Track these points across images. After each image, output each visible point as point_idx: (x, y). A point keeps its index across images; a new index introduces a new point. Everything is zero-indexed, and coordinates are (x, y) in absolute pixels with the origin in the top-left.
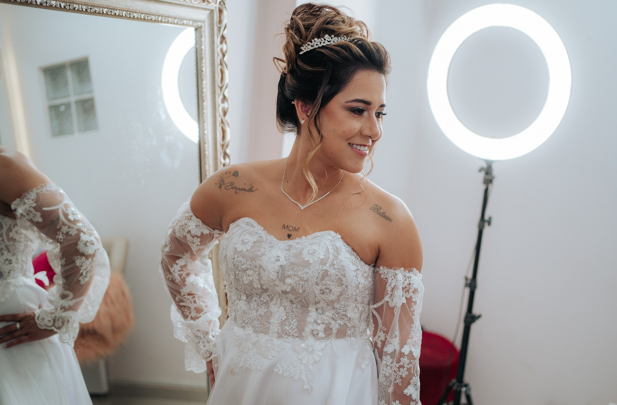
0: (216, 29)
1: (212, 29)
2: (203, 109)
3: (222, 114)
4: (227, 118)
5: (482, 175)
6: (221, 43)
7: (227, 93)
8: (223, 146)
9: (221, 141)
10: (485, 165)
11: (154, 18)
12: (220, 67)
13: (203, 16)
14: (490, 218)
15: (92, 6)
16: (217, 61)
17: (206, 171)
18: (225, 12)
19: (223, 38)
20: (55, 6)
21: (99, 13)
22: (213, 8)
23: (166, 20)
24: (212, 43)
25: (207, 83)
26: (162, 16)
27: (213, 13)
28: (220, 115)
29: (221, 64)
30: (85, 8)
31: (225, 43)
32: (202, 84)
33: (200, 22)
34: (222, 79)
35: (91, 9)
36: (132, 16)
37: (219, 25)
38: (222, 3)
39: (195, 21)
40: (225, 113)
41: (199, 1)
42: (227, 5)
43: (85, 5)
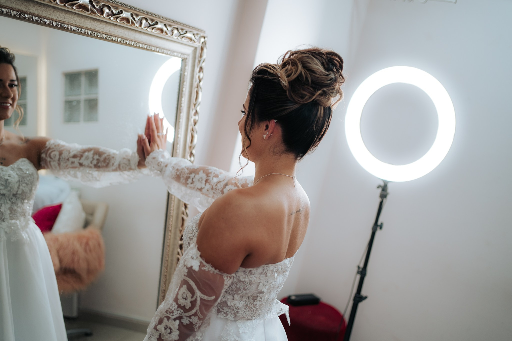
0: (197, 61)
1: (194, 62)
2: (180, 119)
3: (193, 123)
4: (197, 127)
5: (380, 191)
6: (200, 72)
7: (199, 109)
8: (190, 147)
9: (190, 144)
10: (382, 184)
11: (153, 49)
12: (196, 89)
13: (189, 51)
14: (382, 224)
15: (110, 35)
16: (195, 84)
18: (205, 50)
19: (201, 68)
20: (84, 33)
21: (115, 41)
22: (197, 46)
23: (162, 51)
24: (193, 71)
25: (185, 100)
26: (160, 48)
27: (196, 50)
28: (191, 124)
29: (197, 87)
30: (105, 36)
31: (203, 72)
32: (181, 100)
33: (186, 55)
34: (197, 98)
35: (109, 37)
36: (138, 46)
37: (200, 59)
38: (204, 43)
39: (182, 54)
40: (195, 123)
41: (188, 40)
42: (207, 45)
43: (105, 34)
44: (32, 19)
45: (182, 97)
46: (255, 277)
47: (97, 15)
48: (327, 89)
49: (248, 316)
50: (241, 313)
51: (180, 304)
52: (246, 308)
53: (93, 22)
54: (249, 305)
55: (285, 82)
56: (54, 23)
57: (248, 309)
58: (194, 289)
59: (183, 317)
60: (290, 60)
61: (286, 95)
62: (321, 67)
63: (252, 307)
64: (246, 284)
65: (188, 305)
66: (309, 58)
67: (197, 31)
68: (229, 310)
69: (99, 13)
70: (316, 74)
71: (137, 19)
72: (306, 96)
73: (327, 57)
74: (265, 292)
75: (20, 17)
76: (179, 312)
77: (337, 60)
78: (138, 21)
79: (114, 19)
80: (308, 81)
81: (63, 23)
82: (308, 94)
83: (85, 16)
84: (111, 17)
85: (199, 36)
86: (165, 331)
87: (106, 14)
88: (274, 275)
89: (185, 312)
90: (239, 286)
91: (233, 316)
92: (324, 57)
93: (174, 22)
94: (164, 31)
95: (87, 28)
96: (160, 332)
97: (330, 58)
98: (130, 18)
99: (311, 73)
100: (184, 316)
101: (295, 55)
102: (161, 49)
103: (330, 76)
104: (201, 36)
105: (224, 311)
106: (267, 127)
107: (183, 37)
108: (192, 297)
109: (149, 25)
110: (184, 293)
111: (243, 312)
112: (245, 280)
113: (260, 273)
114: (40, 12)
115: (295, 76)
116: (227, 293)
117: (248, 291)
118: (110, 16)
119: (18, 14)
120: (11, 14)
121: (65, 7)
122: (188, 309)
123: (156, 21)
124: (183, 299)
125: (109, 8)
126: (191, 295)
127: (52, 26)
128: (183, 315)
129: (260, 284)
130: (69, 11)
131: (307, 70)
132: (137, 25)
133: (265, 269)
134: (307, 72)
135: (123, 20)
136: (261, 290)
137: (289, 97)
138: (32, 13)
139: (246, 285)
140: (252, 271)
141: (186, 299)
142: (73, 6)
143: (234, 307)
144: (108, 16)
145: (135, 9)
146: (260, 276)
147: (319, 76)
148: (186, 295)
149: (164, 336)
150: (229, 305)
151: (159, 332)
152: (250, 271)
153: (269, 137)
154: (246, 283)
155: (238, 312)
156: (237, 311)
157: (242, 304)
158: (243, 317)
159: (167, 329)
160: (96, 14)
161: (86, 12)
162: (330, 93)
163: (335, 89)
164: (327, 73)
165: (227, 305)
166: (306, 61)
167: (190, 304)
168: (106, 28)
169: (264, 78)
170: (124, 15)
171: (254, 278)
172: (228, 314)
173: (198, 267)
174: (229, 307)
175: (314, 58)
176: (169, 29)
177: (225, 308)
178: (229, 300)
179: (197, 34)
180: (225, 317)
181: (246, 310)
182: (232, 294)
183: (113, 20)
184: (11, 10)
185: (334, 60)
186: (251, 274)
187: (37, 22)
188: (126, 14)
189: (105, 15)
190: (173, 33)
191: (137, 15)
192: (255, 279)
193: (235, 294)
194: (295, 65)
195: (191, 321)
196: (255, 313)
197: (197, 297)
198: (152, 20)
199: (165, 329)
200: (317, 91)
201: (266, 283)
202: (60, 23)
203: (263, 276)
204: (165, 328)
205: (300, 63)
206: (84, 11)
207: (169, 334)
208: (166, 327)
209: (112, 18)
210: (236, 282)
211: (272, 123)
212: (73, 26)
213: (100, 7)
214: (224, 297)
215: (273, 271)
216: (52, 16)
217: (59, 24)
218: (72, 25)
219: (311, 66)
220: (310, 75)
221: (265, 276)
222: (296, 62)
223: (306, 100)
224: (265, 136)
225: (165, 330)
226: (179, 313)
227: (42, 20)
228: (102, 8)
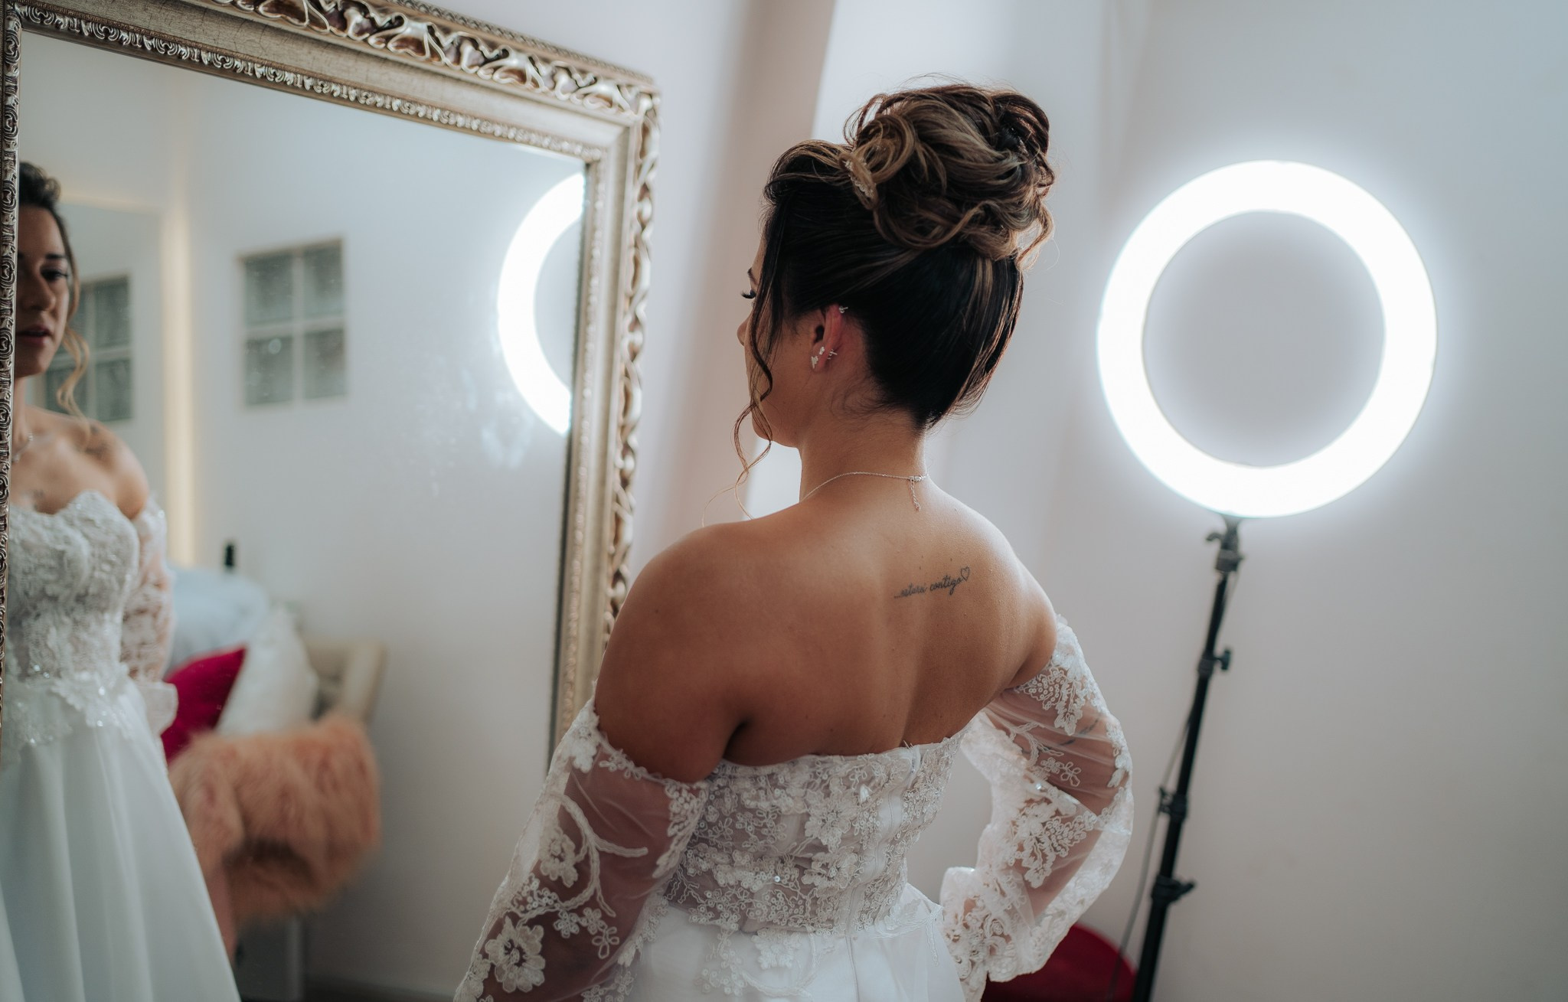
0: (631, 168)
1: (623, 168)
2: (585, 341)
3: (627, 355)
4: (639, 366)
5: (1215, 547)
6: (641, 198)
7: (645, 311)
8: (623, 428)
9: (621, 419)
10: (1221, 528)
11: (498, 130)
12: (632, 252)
13: (605, 136)
14: (1227, 653)
15: (369, 91)
16: (629, 238)
17: (578, 481)
18: (655, 134)
19: (645, 189)
20: (293, 84)
21: (383, 108)
22: (629, 123)
23: (526, 138)
24: (621, 198)
25: (600, 285)
26: (518, 128)
27: (628, 133)
28: (622, 358)
29: (636, 246)
30: (353, 93)
31: (650, 199)
32: (589, 285)
33: (598, 150)
34: (635, 278)
35: (367, 97)
36: (452, 121)
37: (640, 161)
38: (652, 112)
39: (586, 146)
40: (634, 355)
41: (600, 103)
42: (661, 119)
43: (355, 88)
44: (140, 46)
45: (590, 277)
46: (788, 795)
47: (329, 32)
48: (1000, 205)
49: (788, 921)
50: (762, 911)
51: (548, 876)
52: (777, 892)
53: (316, 52)
54: (787, 885)
55: (865, 186)
56: (204, 55)
57: (783, 896)
58: (579, 826)
59: (559, 915)
60: (879, 119)
61: (873, 226)
62: (978, 138)
63: (798, 891)
64: (763, 818)
65: (571, 876)
66: (938, 112)
67: (627, 78)
68: (724, 900)
69: (334, 26)
70: (961, 157)
71: (446, 41)
72: (934, 228)
73: (997, 109)
74: (834, 846)
75: (106, 38)
76: (545, 900)
77: (1028, 120)
78: (449, 49)
79: (379, 42)
80: (939, 180)
81: (229, 57)
82: (939, 219)
83: (293, 34)
84: (371, 35)
85: (635, 91)
86: (508, 957)
87: (354, 29)
88: (857, 794)
89: (563, 900)
90: (743, 824)
91: (735, 918)
92: (989, 108)
93: (557, 50)
94: (529, 77)
95: (301, 72)
96: (493, 962)
97: (1007, 112)
98: (427, 39)
99: (946, 156)
100: (561, 911)
101: (897, 106)
102: (522, 131)
103: (1005, 161)
104: (641, 92)
105: (707, 903)
106: (820, 331)
107: (586, 95)
108: (577, 851)
109: (482, 60)
110: (553, 841)
111: (768, 907)
112: (759, 804)
113: (804, 785)
114: (163, 25)
115: (897, 166)
116: (709, 845)
117: (773, 842)
118: (367, 35)
119: (100, 30)
120: (81, 32)
121: (235, 10)
122: (573, 887)
123: (502, 47)
124: (552, 860)
125: (363, 9)
126: (572, 845)
127: (196, 65)
128: (557, 907)
129: (810, 819)
130: (246, 20)
131: (932, 146)
132: (448, 60)
133: (819, 771)
134: (935, 154)
135: (405, 44)
136: (817, 838)
137: (881, 231)
138: (140, 29)
139: (765, 821)
140: (779, 776)
141: (561, 859)
142: (259, 5)
143: (736, 890)
144: (361, 33)
145: (441, 14)
146: (806, 792)
147: (971, 163)
148: (561, 845)
149: (504, 972)
150: (721, 882)
151: (489, 962)
152: (770, 776)
153: (828, 363)
154: (760, 816)
155: (750, 904)
156: (747, 901)
157: (763, 881)
158: (771, 923)
159: (513, 952)
160: (325, 28)
161: (296, 21)
162: (1010, 216)
163: (1025, 204)
164: (997, 154)
165: (716, 882)
166: (930, 119)
167: (575, 871)
168: (356, 70)
169: (805, 180)
170: (408, 29)
171: (786, 798)
172: (721, 912)
173: (591, 760)
174: (722, 888)
175: (953, 111)
176: (545, 70)
177: (709, 894)
178: (719, 865)
179: (629, 86)
180: (712, 922)
181: (777, 899)
182: (726, 848)
183: (377, 46)
184: (80, 19)
185: (1018, 117)
186: (776, 786)
187: (155, 55)
188: (413, 28)
189: (351, 31)
190: (555, 83)
191: (447, 31)
192: (790, 801)
193: (734, 848)
194: (896, 133)
195: (584, 923)
196: (814, 913)
197: (588, 849)
198: (492, 46)
199: (507, 952)
200: (966, 211)
201: (831, 819)
202: (221, 57)
203: (816, 793)
204: (506, 948)
205: (910, 127)
206: (289, 18)
207: (516, 968)
208: (510, 947)
209: (372, 40)
210: (732, 811)
211: (834, 318)
212: (259, 66)
213: (336, 7)
214: (705, 857)
215: (851, 779)
216: (197, 36)
217: (219, 59)
218: (256, 60)
219: (945, 136)
220: (944, 161)
221: (823, 795)
222: (899, 125)
223: (935, 238)
224: (815, 360)
225: (506, 954)
226: (547, 905)
227: (171, 48)
228: (343, 12)
